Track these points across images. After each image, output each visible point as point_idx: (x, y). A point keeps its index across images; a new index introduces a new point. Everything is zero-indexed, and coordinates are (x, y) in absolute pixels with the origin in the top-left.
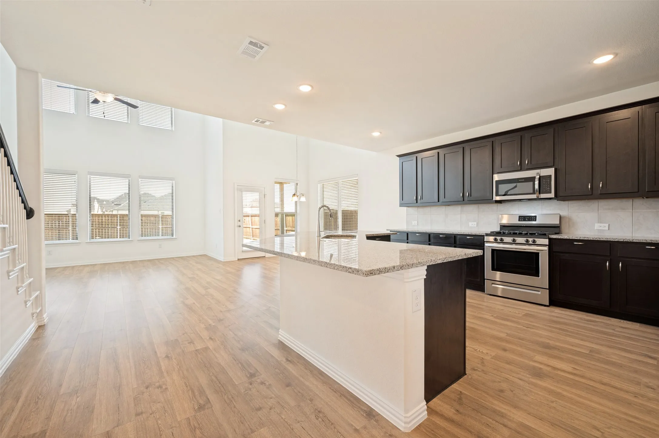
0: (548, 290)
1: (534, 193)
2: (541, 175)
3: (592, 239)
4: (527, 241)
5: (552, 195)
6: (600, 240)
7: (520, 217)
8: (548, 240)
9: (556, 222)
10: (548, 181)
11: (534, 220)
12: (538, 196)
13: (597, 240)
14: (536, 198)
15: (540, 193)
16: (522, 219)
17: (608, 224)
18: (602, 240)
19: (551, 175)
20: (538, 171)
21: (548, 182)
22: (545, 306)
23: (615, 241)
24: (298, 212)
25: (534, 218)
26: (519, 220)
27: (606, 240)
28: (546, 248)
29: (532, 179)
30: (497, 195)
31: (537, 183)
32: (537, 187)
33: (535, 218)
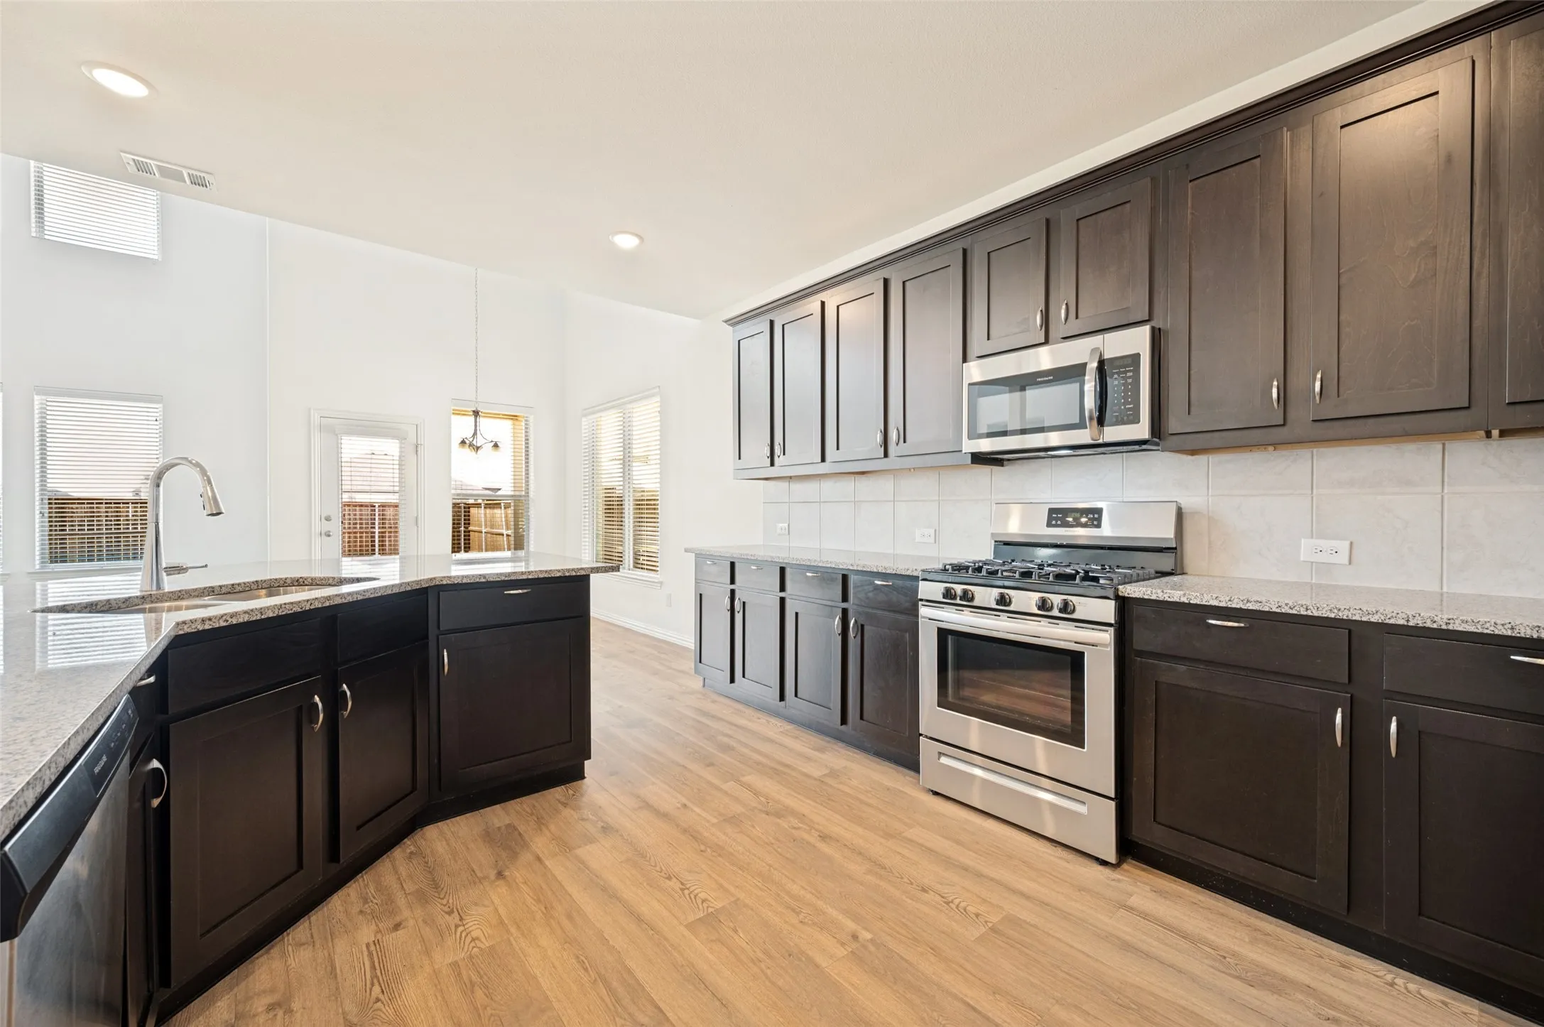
0: (1113, 804)
1: (1081, 425)
2: (1106, 356)
3: (1274, 610)
4: (1043, 605)
5: (1141, 430)
6: (1309, 613)
7: (1051, 511)
8: (1112, 603)
9: (1164, 531)
10: (1130, 377)
11: (1095, 523)
12: (1095, 438)
13: (1294, 612)
14: (1089, 441)
15: (1101, 422)
16: (1056, 519)
17: (1347, 544)
18: (1316, 614)
19: (1138, 355)
20: (1095, 341)
21: (1130, 381)
22: (1104, 863)
23: (1369, 623)
24: (531, 494)
25: (1094, 516)
26: (1049, 525)
27: (1332, 616)
28: (1107, 637)
29: (1073, 373)
30: (973, 435)
31: (1090, 385)
32: (1090, 402)
33: (1096, 516)
